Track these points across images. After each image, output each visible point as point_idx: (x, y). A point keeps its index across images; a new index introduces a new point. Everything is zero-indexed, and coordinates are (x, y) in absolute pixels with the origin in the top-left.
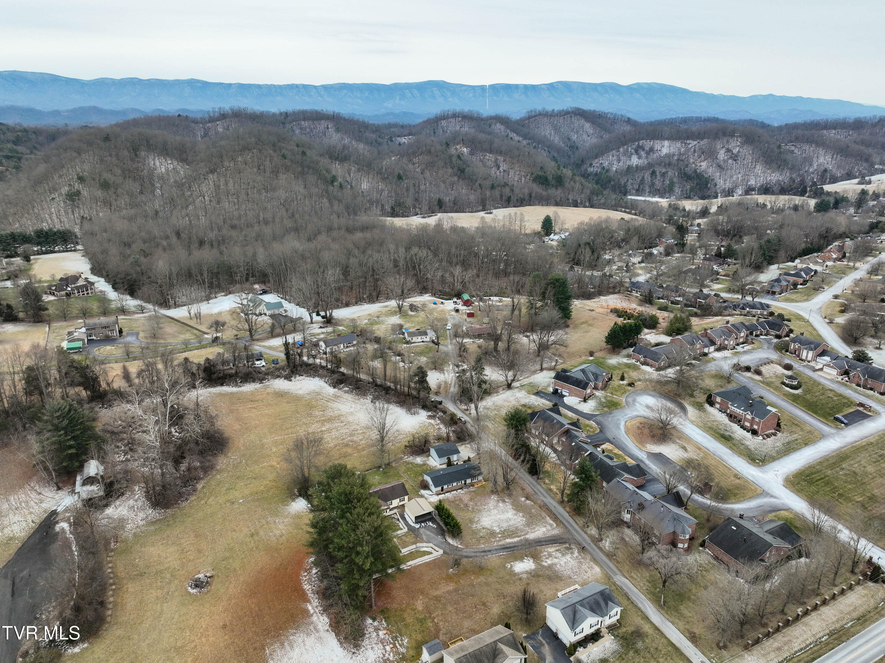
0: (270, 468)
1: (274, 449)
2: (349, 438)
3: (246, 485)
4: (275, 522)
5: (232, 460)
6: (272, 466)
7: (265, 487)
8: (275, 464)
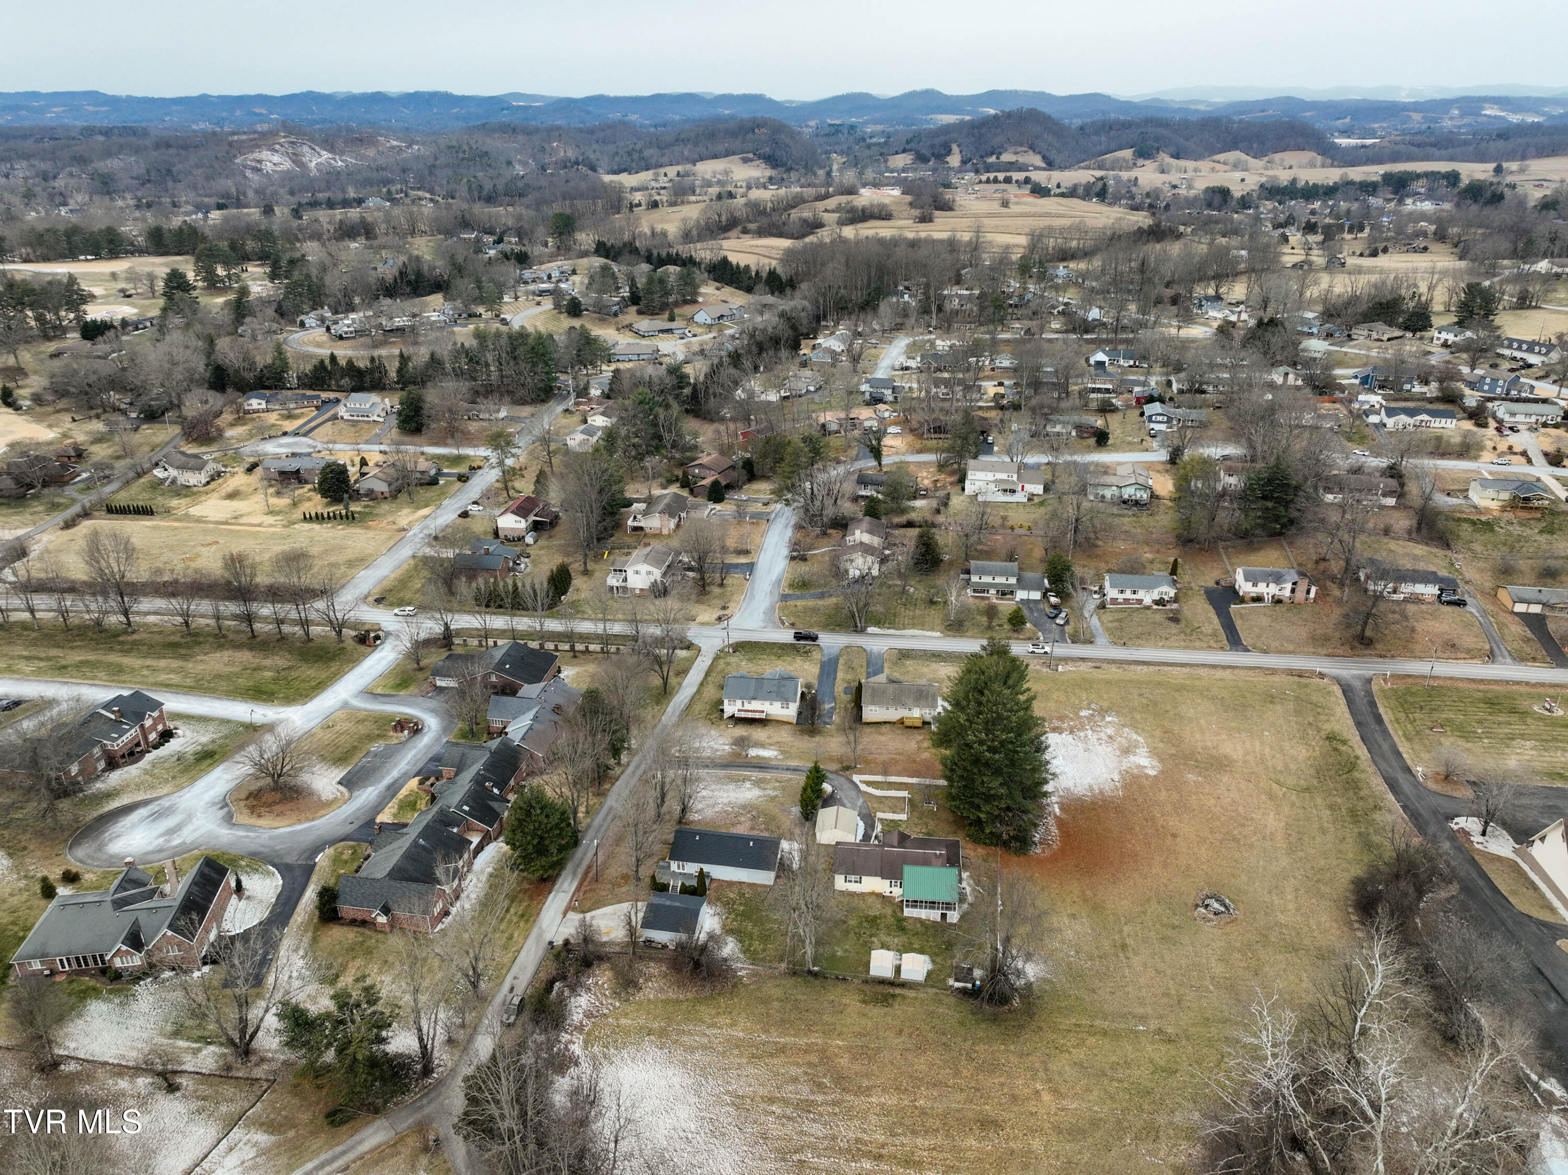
0: (1063, 1089)
1: (1036, 1144)
2: (820, 1098)
3: (1128, 1065)
4: (1077, 952)
5: (1162, 1154)
6: (1055, 1091)
7: (1083, 1041)
8: (1046, 1097)
